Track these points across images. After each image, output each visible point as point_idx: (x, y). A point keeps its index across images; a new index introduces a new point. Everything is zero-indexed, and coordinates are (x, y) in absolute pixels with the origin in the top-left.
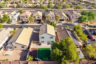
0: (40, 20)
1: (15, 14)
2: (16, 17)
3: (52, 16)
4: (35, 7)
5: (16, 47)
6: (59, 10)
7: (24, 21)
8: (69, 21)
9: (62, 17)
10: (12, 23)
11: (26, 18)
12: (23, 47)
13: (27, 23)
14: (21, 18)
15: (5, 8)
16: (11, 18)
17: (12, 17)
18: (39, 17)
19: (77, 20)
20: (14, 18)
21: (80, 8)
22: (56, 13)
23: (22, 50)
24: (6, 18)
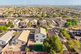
0: (36, 26)
1: (17, 21)
2: (17, 23)
3: (44, 23)
4: (31, 17)
5: (17, 43)
6: (50, 19)
7: (23, 26)
8: (58, 26)
9: (52, 23)
10: (14, 28)
11: (25, 24)
12: (23, 43)
13: (26, 27)
14: (21, 24)
15: (9, 17)
16: (13, 24)
17: (15, 23)
18: (34, 23)
19: (64, 25)
21: (66, 17)
22: (47, 21)
23: (21, 45)
24: (10, 24)
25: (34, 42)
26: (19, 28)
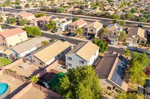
0: (94, 35)
1: (64, 22)
2: (63, 26)
3: (114, 32)
5: (34, 61)
6: (141, 24)
7: (72, 32)
10: (56, 33)
11: (75, 29)
13: (74, 36)
14: (69, 28)
16: (57, 26)
17: (59, 25)
18: (92, 30)
20: (61, 27)
23: (39, 67)
25: (64, 68)
26: (63, 34)
